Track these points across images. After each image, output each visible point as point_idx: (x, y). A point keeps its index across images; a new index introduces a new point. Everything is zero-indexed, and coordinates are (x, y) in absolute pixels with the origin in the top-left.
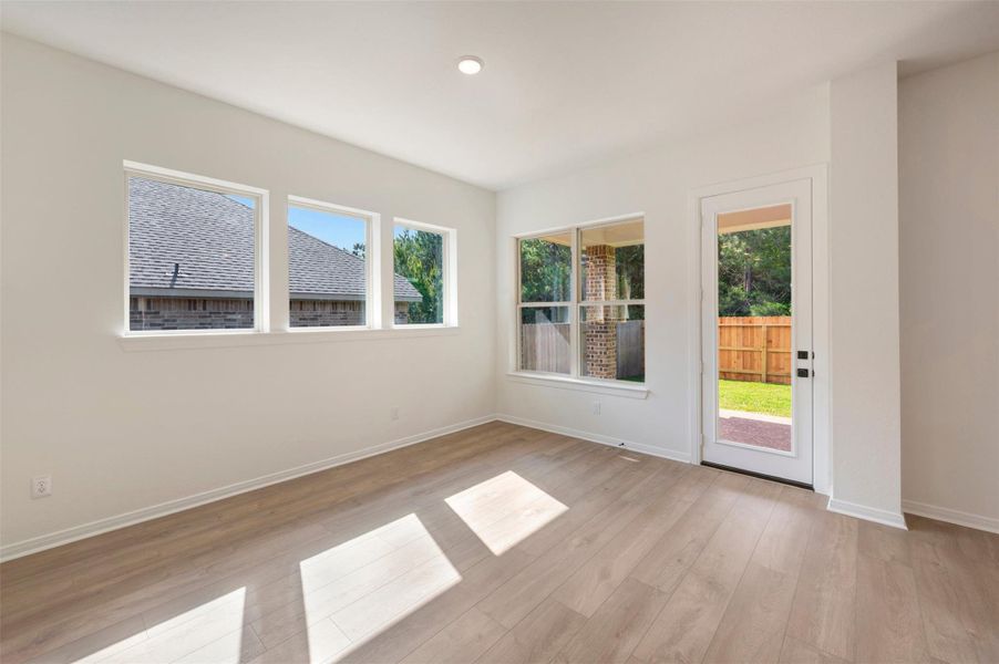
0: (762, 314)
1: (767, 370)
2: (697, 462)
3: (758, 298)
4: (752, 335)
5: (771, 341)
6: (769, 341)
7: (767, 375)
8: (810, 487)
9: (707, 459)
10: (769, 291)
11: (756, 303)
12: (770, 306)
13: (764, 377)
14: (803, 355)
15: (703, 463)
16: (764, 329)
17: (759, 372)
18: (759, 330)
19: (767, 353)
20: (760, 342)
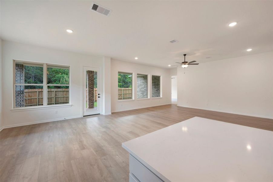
2: (83, 116)
5: (56, 95)
7: (55, 103)
8: (100, 114)
9: (84, 115)
15: (84, 116)
16: (54, 92)
19: (55, 98)
20: (53, 95)
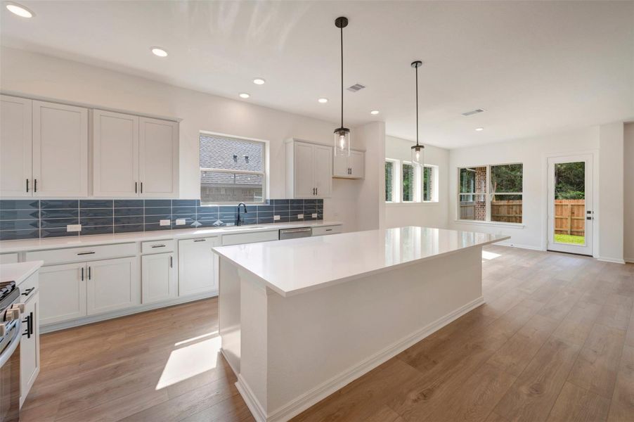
0: (567, 198)
1: (571, 228)
2: (545, 250)
3: (563, 188)
4: (562, 210)
5: (574, 213)
6: (573, 213)
7: (571, 231)
8: (592, 256)
10: (571, 184)
11: (563, 191)
12: (572, 193)
13: (569, 232)
14: (589, 212)
15: (548, 251)
16: (569, 207)
17: (566, 230)
18: (566, 207)
19: (571, 219)
20: (567, 214)
